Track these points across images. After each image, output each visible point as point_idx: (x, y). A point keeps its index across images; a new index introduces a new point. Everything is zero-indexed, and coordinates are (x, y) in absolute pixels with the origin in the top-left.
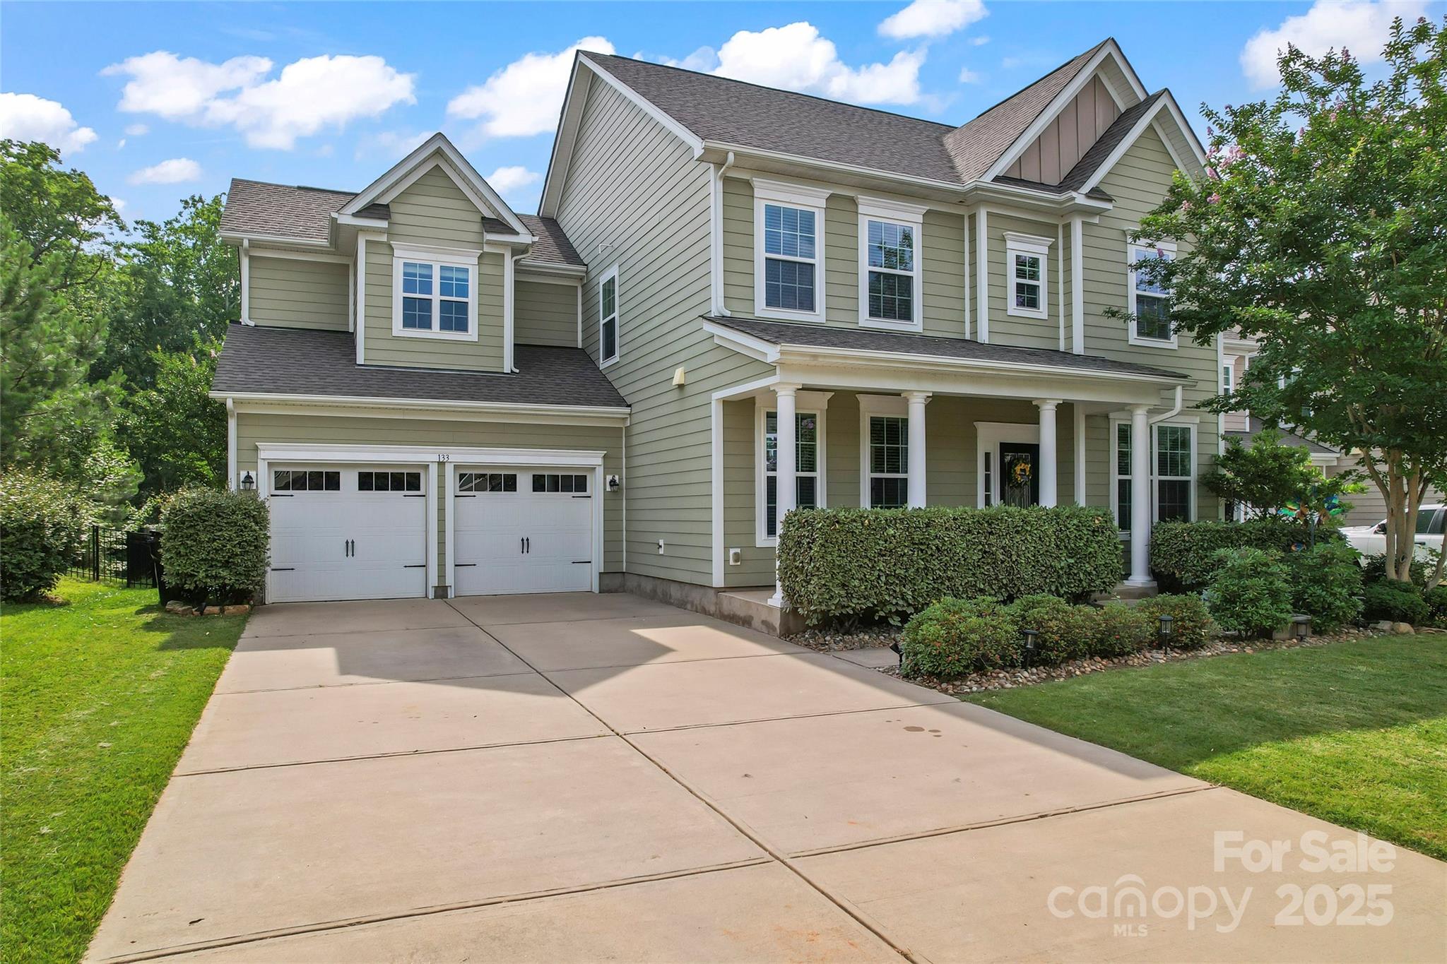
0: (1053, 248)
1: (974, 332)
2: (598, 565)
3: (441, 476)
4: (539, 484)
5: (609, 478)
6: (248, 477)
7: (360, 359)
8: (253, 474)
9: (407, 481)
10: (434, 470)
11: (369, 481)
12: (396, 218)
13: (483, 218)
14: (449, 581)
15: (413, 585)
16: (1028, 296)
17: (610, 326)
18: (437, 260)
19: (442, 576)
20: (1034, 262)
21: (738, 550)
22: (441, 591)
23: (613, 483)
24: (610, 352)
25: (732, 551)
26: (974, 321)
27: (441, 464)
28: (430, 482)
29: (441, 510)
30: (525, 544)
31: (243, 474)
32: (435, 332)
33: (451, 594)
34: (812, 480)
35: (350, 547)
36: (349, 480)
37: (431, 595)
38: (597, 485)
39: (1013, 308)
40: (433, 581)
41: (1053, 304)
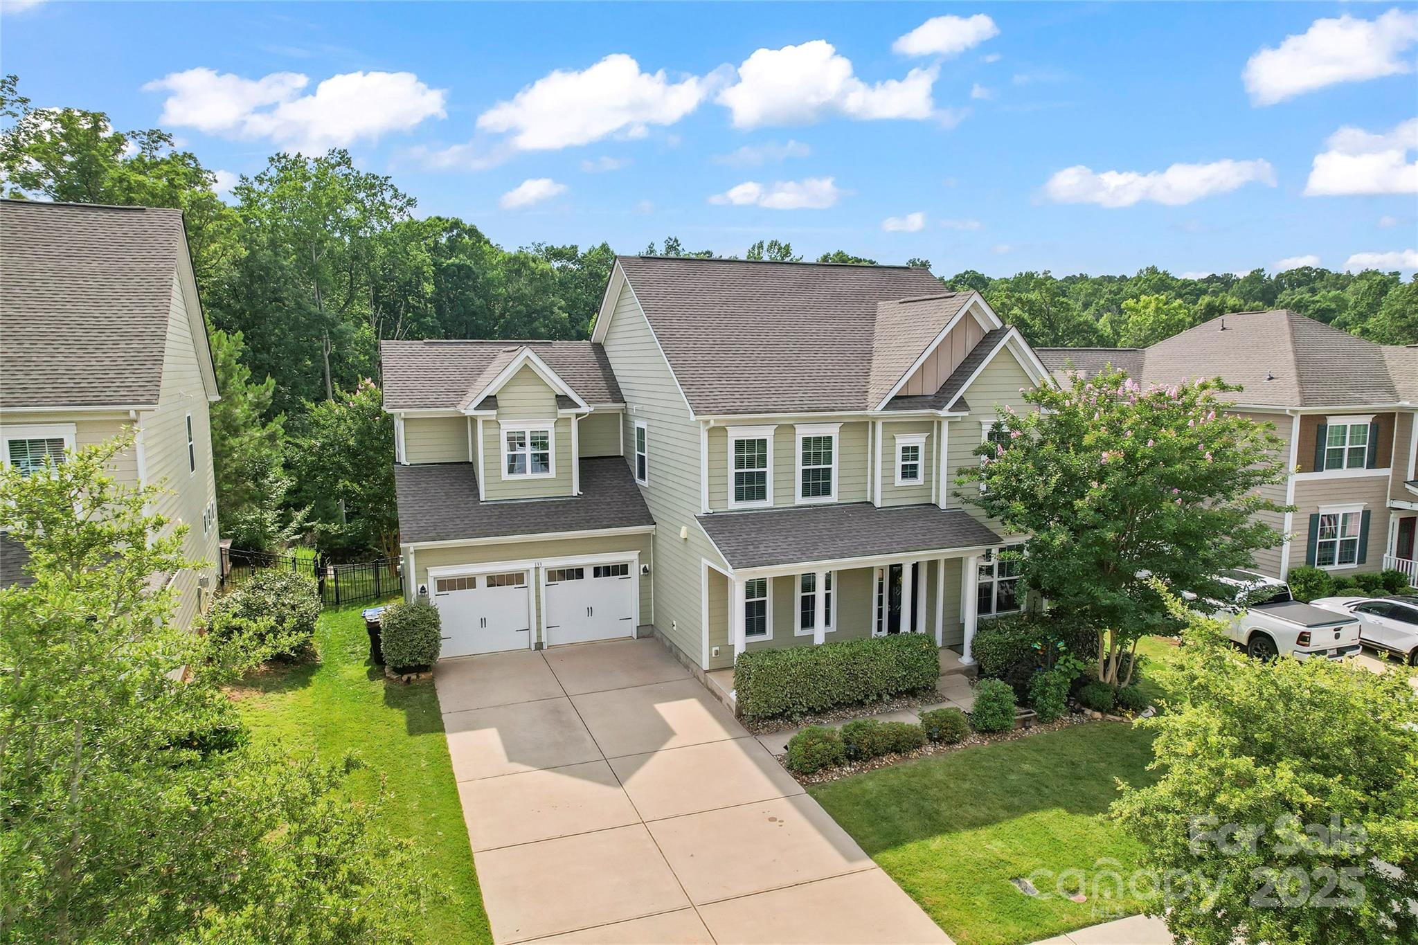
0: (929, 438)
1: (873, 498)
2: (636, 621)
3: (537, 576)
4: (597, 572)
5: (642, 566)
6: (423, 588)
7: (482, 498)
8: (425, 586)
9: (516, 579)
10: (532, 573)
11: (494, 581)
12: (500, 403)
13: (557, 396)
14: (544, 639)
15: (521, 642)
16: (909, 472)
17: (642, 459)
18: (528, 427)
19: (539, 636)
20: (915, 449)
21: (717, 648)
22: (539, 646)
23: (645, 570)
24: (642, 476)
25: (714, 649)
26: (873, 491)
27: (537, 568)
28: (530, 580)
29: (538, 597)
30: (590, 611)
31: (420, 586)
32: (529, 475)
33: (545, 647)
34: (764, 601)
35: (483, 622)
36: (481, 582)
37: (533, 648)
38: (635, 571)
39: (899, 481)
40: (534, 640)
41: (928, 474)
